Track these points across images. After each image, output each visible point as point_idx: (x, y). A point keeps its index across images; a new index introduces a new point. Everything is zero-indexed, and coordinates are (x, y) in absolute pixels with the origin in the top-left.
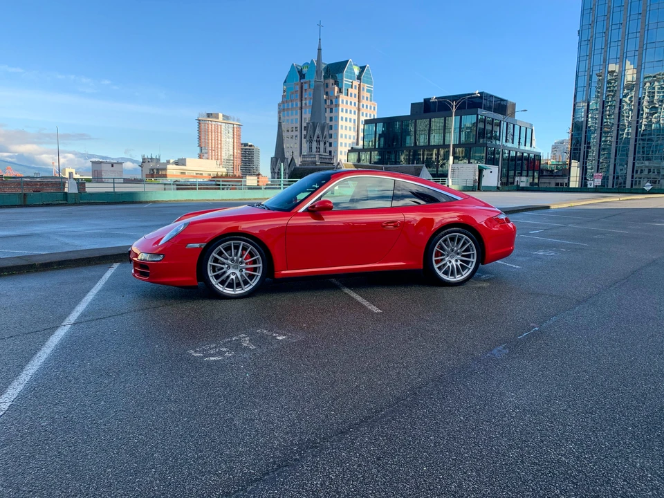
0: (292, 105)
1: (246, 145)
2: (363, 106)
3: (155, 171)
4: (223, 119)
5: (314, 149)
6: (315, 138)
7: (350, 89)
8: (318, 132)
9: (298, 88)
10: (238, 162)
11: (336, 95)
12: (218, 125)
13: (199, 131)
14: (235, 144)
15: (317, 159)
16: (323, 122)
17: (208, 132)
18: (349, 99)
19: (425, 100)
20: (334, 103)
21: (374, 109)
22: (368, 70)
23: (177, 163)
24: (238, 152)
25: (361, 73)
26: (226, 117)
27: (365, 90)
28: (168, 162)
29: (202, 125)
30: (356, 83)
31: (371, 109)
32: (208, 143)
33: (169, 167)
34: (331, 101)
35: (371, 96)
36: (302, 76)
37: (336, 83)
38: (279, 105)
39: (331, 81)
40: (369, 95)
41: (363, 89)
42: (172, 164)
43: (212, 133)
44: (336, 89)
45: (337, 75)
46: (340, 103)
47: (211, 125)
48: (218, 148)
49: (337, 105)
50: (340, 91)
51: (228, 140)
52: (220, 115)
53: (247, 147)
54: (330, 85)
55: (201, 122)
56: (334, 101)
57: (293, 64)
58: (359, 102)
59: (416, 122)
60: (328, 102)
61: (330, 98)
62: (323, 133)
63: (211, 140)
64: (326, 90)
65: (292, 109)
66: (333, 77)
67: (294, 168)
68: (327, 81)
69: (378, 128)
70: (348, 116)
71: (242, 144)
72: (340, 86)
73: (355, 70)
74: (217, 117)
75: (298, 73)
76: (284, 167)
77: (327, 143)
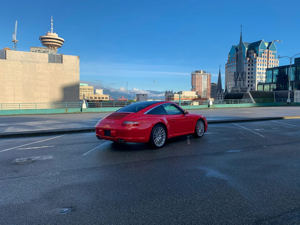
0: (232, 64)
1: (213, 84)
2: (270, 62)
3: (170, 97)
4: (203, 73)
5: (238, 84)
6: (238, 79)
7: (263, 55)
8: (240, 76)
9: (235, 56)
10: (209, 91)
11: (255, 57)
12: (200, 76)
13: (192, 79)
14: (208, 83)
15: (239, 89)
16: (242, 71)
17: (196, 79)
18: (262, 59)
20: (254, 62)
21: (277, 62)
22: (273, 44)
23: (178, 93)
24: (209, 87)
25: (269, 46)
26: (204, 72)
28: (175, 93)
29: (193, 76)
30: (267, 51)
31: (275, 63)
32: (196, 84)
33: (175, 95)
34: (252, 61)
35: (275, 56)
36: (237, 50)
37: (255, 52)
38: (226, 65)
39: (252, 51)
40: (274, 56)
41: (271, 53)
42: (176, 94)
43: (197, 79)
44: (255, 54)
45: (256, 48)
46: (257, 61)
47: (197, 76)
48: (200, 86)
49: (256, 62)
50: (257, 55)
51: (205, 82)
52: (202, 71)
53: (214, 85)
54: (252, 53)
56: (254, 60)
57: (233, 45)
58: (268, 60)
59: (296, 68)
60: (251, 61)
61: (252, 59)
62: (242, 76)
63: (197, 83)
64: (249, 56)
65: (232, 66)
66: (253, 49)
67: (227, 94)
68: (250, 51)
69: (274, 72)
70: (262, 67)
71: (211, 84)
72: (257, 53)
73: (266, 45)
74: (200, 72)
75: (235, 49)
76: (221, 93)
77: (245, 81)
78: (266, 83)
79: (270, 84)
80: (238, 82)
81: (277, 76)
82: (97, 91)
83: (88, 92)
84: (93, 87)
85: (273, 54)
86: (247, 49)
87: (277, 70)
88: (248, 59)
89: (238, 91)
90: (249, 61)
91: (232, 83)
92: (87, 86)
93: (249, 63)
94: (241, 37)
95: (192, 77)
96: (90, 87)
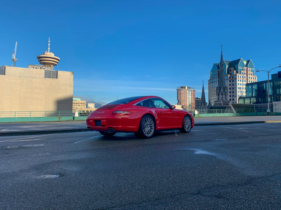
0: (215, 80)
1: (197, 98)
2: (249, 78)
4: (188, 89)
5: (220, 98)
6: (221, 93)
7: (242, 71)
8: (222, 90)
9: (217, 73)
10: (194, 106)
11: (235, 74)
12: (185, 91)
14: (193, 98)
15: (222, 103)
16: (224, 86)
17: (181, 94)
18: (242, 75)
19: (278, 72)
21: (256, 79)
22: (251, 62)
24: (194, 102)
25: (247, 64)
26: (188, 88)
27: (250, 71)
29: (179, 91)
30: (245, 68)
31: (254, 79)
32: (181, 98)
34: (233, 77)
35: (253, 73)
36: (218, 68)
37: (235, 69)
38: (209, 81)
39: (232, 68)
41: (249, 70)
43: (183, 94)
44: (235, 71)
45: (235, 66)
46: (237, 77)
47: (183, 91)
48: (185, 101)
49: (236, 79)
50: (237, 72)
51: (189, 97)
52: (186, 87)
53: (198, 99)
54: (232, 70)
55: (178, 90)
56: (234, 77)
57: (215, 63)
58: (247, 76)
59: (274, 83)
60: (231, 78)
61: (232, 76)
62: (224, 91)
63: (183, 97)
64: (230, 72)
65: (215, 82)
66: (233, 67)
67: (211, 107)
68: (230, 69)
69: (253, 87)
70: (242, 83)
71: (196, 98)
72: (237, 70)
73: (244, 63)
74: (185, 88)
75: (217, 67)
76: (205, 106)
77: (227, 95)
78: (246, 97)
79: (250, 98)
80: (220, 96)
81: (256, 90)
82: (89, 105)
83: (80, 106)
84: (85, 102)
85: (251, 71)
86: (227, 66)
87: (256, 85)
88: (229, 76)
89: (220, 104)
90: (230, 77)
91: (215, 98)
92: (80, 100)
93: (230, 79)
94: (222, 56)
95: (178, 93)
96: (83, 102)
